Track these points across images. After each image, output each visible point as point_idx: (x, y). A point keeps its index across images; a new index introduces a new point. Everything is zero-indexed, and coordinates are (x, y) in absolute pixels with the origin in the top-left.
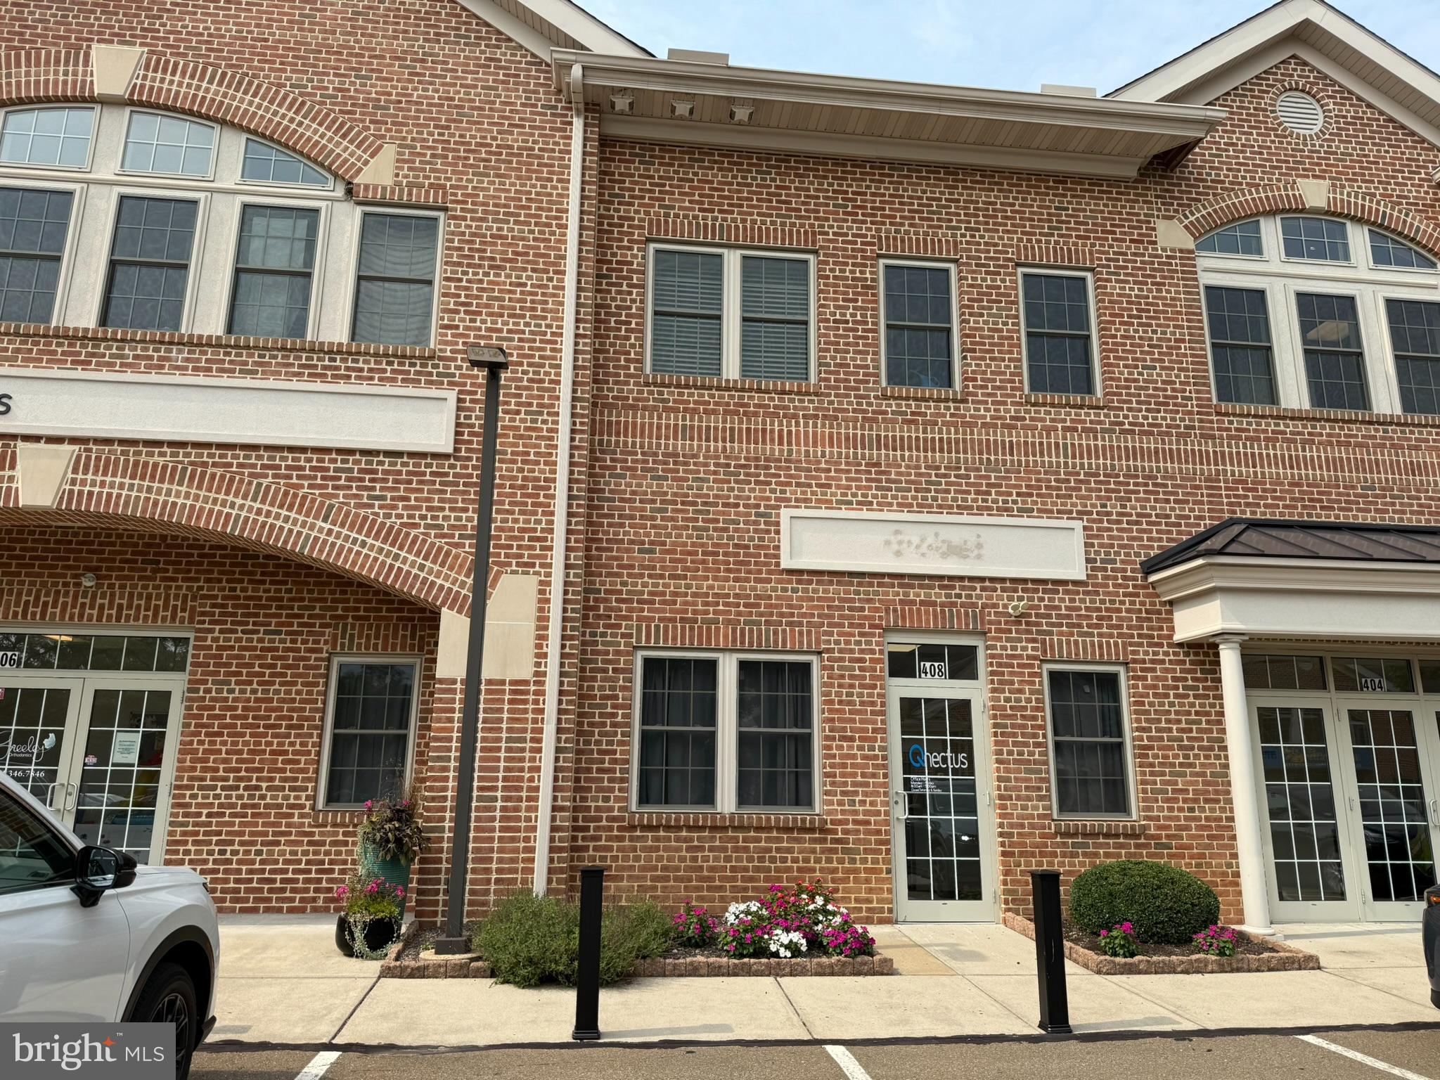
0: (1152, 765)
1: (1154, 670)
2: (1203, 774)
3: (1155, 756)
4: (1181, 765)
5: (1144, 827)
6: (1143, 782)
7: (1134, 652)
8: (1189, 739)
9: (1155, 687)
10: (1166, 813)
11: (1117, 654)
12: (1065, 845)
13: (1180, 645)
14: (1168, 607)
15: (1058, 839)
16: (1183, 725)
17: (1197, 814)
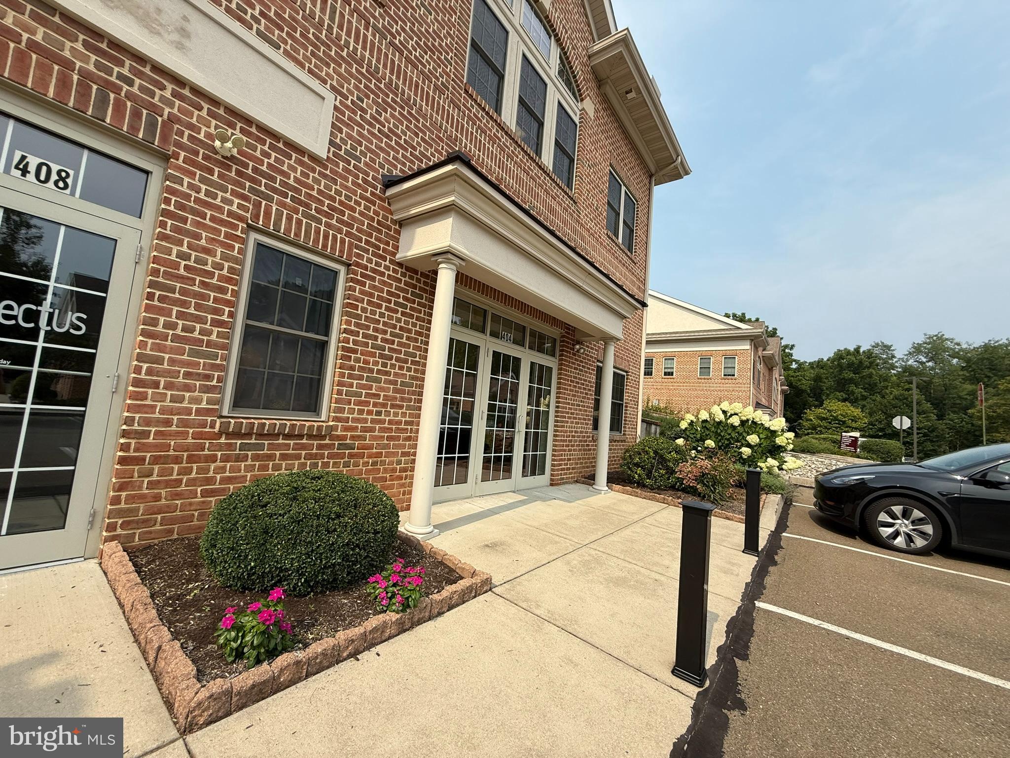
0: (352, 368)
1: (373, 279)
2: (395, 383)
3: (357, 360)
4: (379, 372)
5: (332, 428)
6: (340, 384)
7: (358, 256)
8: (390, 349)
9: (371, 295)
10: (355, 415)
11: (342, 251)
12: (230, 447)
13: (400, 265)
14: (397, 227)
15: (223, 440)
16: (388, 337)
17: (383, 417)
